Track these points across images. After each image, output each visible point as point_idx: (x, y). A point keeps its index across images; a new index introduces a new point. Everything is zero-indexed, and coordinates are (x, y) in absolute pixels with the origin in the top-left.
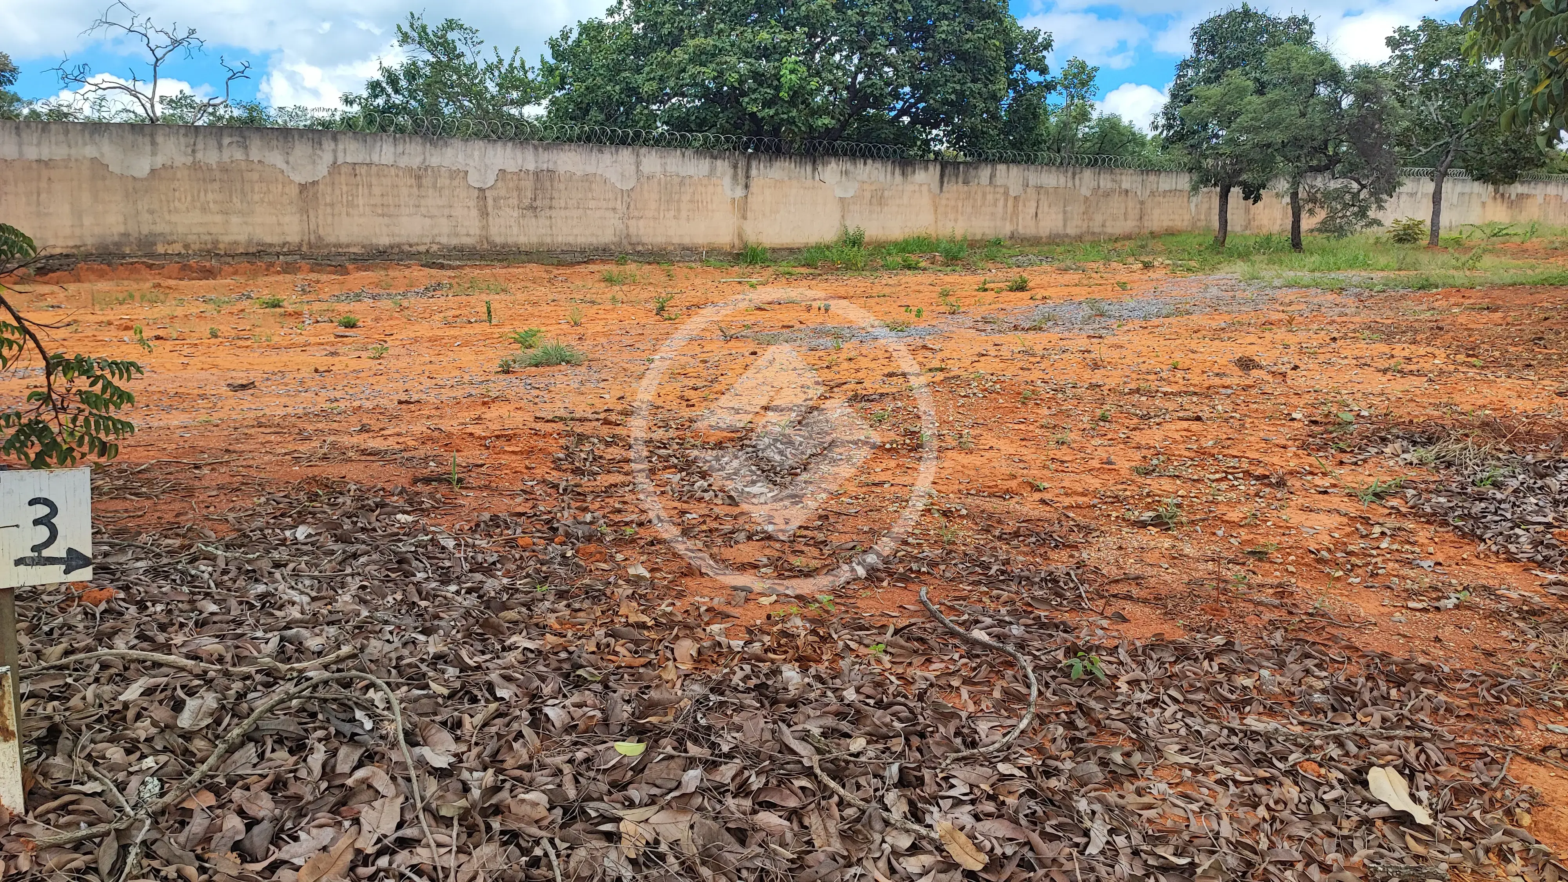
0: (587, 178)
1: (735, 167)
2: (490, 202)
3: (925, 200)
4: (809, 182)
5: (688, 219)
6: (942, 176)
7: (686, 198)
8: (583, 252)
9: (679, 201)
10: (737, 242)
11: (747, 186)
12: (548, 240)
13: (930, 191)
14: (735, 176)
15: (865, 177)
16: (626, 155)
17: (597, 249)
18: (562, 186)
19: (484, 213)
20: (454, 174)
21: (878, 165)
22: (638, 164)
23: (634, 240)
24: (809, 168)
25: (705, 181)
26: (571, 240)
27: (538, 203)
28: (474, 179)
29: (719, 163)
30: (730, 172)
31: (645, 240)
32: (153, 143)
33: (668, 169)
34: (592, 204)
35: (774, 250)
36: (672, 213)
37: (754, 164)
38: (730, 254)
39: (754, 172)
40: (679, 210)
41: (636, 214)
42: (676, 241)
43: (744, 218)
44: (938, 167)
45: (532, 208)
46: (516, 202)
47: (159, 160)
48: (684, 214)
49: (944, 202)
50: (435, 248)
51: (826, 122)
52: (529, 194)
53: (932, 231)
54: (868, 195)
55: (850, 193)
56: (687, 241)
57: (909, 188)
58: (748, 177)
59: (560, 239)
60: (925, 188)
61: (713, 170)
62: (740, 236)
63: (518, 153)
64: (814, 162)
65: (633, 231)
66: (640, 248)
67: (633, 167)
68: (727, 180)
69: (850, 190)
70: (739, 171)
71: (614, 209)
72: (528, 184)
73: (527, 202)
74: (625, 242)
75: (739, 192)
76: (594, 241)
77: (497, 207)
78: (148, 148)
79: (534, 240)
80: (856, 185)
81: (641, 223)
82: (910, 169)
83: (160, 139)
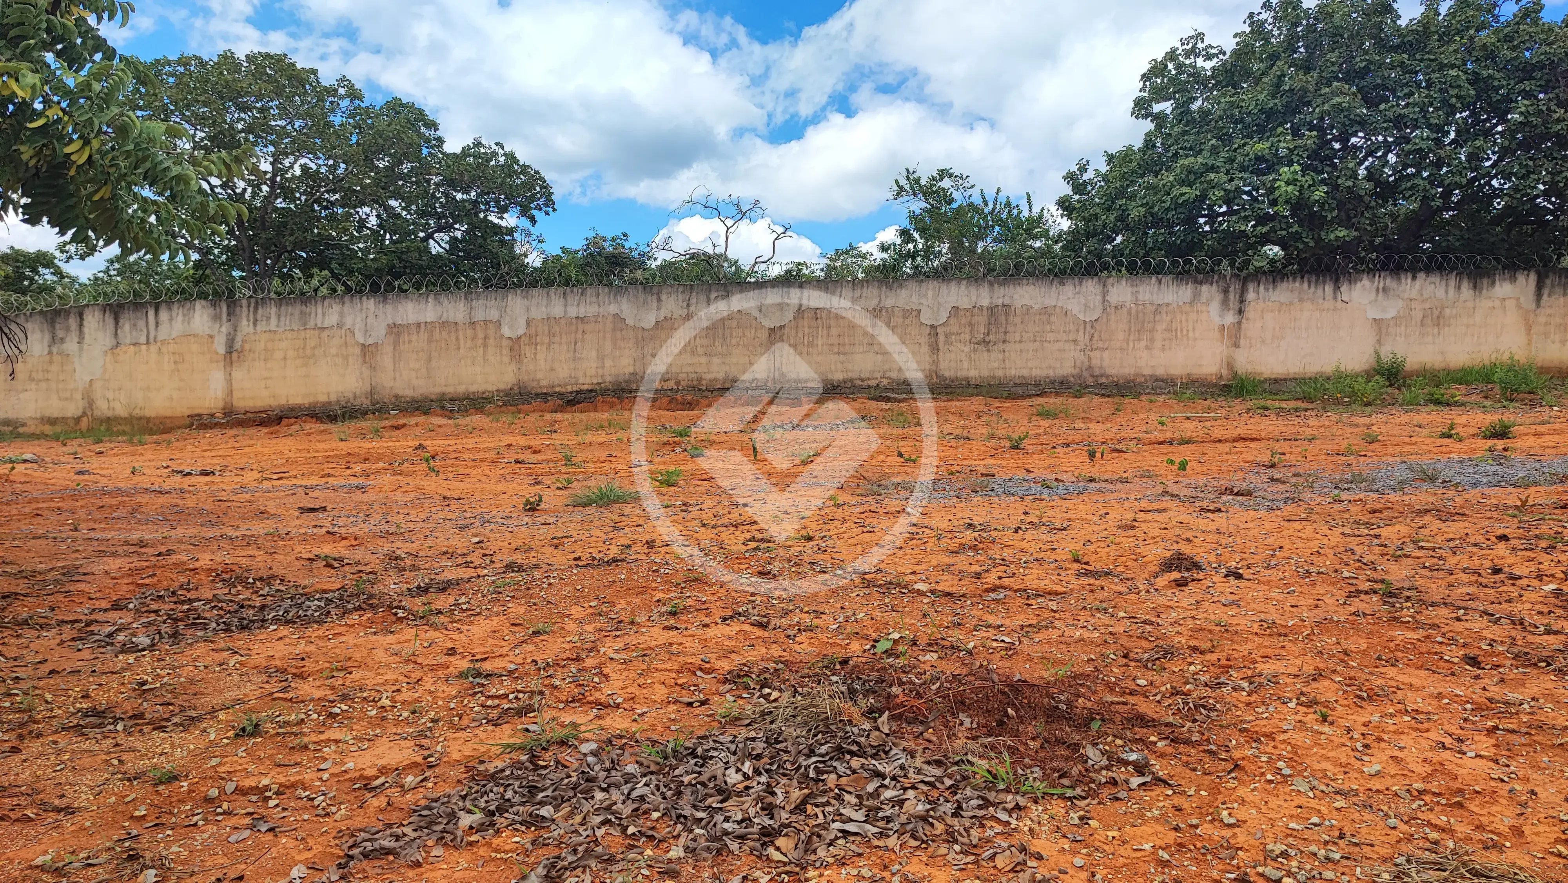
0: (1046, 311)
1: (1226, 291)
2: (941, 338)
3: (1512, 318)
4: (1329, 304)
5: (1163, 348)
6: (1540, 287)
7: (1161, 327)
8: (1037, 384)
9: (1152, 330)
10: (1225, 372)
11: (1240, 312)
12: (1000, 373)
13: (1519, 306)
14: (1225, 302)
15: (1414, 294)
16: (1091, 287)
17: (1053, 382)
18: (1018, 320)
19: (935, 349)
20: (906, 314)
21: (1435, 278)
22: (1104, 294)
23: (1097, 372)
24: (1329, 289)
25: (1187, 308)
26: (1025, 373)
27: (991, 337)
28: (926, 318)
29: (1205, 288)
30: (1218, 297)
31: (1110, 371)
32: (659, 300)
33: (1140, 297)
34: (1050, 337)
35: (1276, 381)
36: (1143, 343)
37: (1251, 287)
38: (1216, 385)
39: (1251, 295)
40: (1152, 340)
41: (1101, 345)
42: (1147, 371)
43: (1236, 345)
44: (1533, 277)
45: (985, 342)
46: (968, 337)
47: (663, 314)
48: (1158, 344)
49: (1542, 319)
50: (885, 382)
51: (1341, 234)
52: (982, 329)
53: (1521, 356)
54: (1418, 315)
55: (1391, 314)
56: (1160, 372)
57: (1484, 304)
58: (1242, 301)
59: (1013, 372)
60: (1511, 304)
61: (1196, 296)
62: (1230, 366)
63: (973, 290)
64: (1337, 281)
65: (1096, 362)
66: (1104, 380)
67: (1099, 298)
68: (1215, 307)
69: (1391, 309)
70: (1231, 296)
71: (1075, 341)
72: (982, 319)
73: (979, 337)
74: (1086, 374)
75: (1230, 318)
76: (1051, 373)
77: (948, 342)
78: (655, 304)
79: (986, 373)
80: (1400, 303)
81: (1106, 354)
82: (1485, 281)
83: (664, 297)
